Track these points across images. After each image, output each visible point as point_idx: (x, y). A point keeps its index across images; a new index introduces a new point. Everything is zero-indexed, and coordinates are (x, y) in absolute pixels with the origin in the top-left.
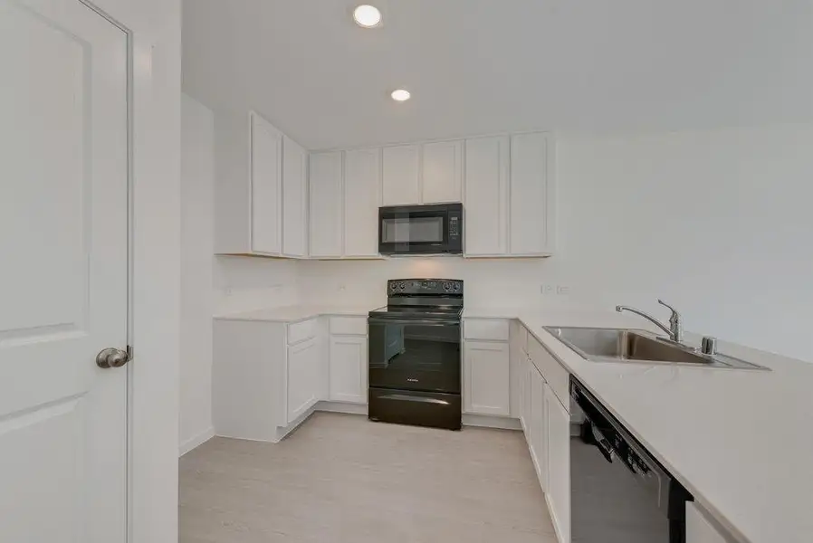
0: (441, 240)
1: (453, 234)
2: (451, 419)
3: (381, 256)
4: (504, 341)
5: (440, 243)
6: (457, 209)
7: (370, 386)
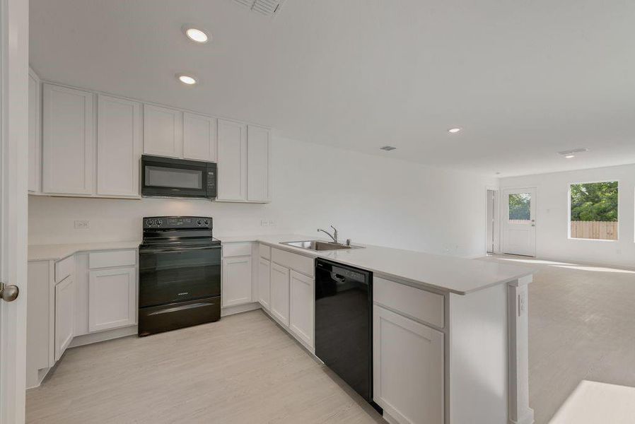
0: (201, 188)
1: (210, 184)
4: (248, 256)
5: (199, 190)
6: (212, 167)
7: (140, 308)
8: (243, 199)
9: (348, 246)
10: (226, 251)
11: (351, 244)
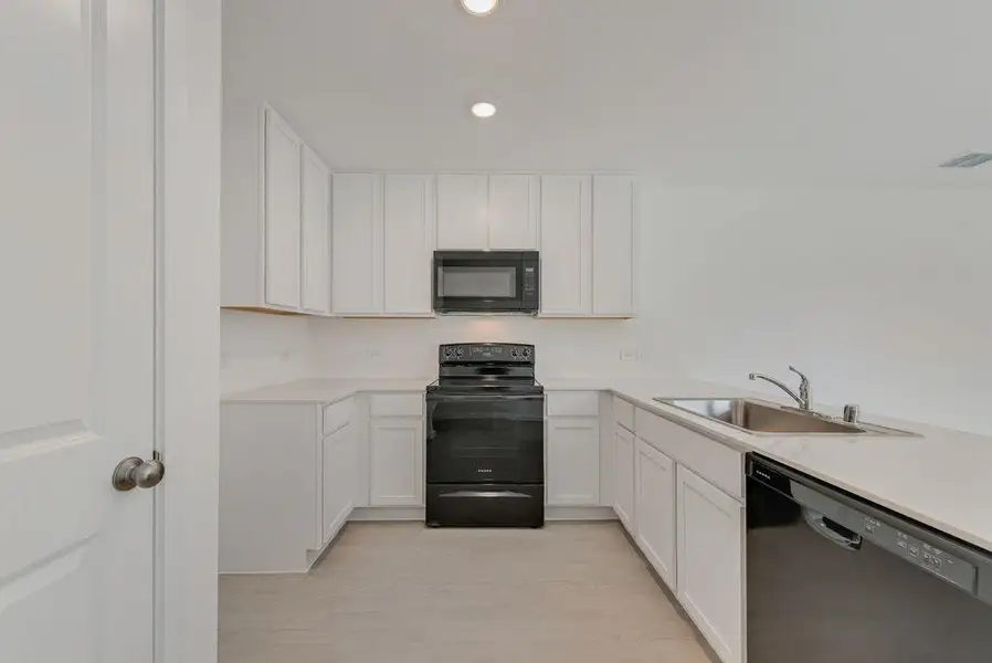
0: (514, 295)
1: (528, 288)
2: (530, 515)
3: (433, 315)
4: (592, 417)
5: (512, 299)
6: (532, 258)
7: (428, 483)
8: (585, 311)
9: (848, 424)
10: (553, 408)
11: (861, 419)
